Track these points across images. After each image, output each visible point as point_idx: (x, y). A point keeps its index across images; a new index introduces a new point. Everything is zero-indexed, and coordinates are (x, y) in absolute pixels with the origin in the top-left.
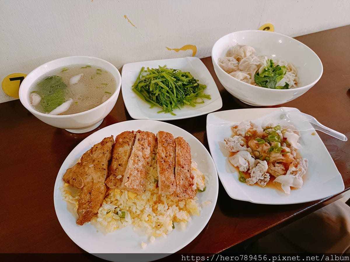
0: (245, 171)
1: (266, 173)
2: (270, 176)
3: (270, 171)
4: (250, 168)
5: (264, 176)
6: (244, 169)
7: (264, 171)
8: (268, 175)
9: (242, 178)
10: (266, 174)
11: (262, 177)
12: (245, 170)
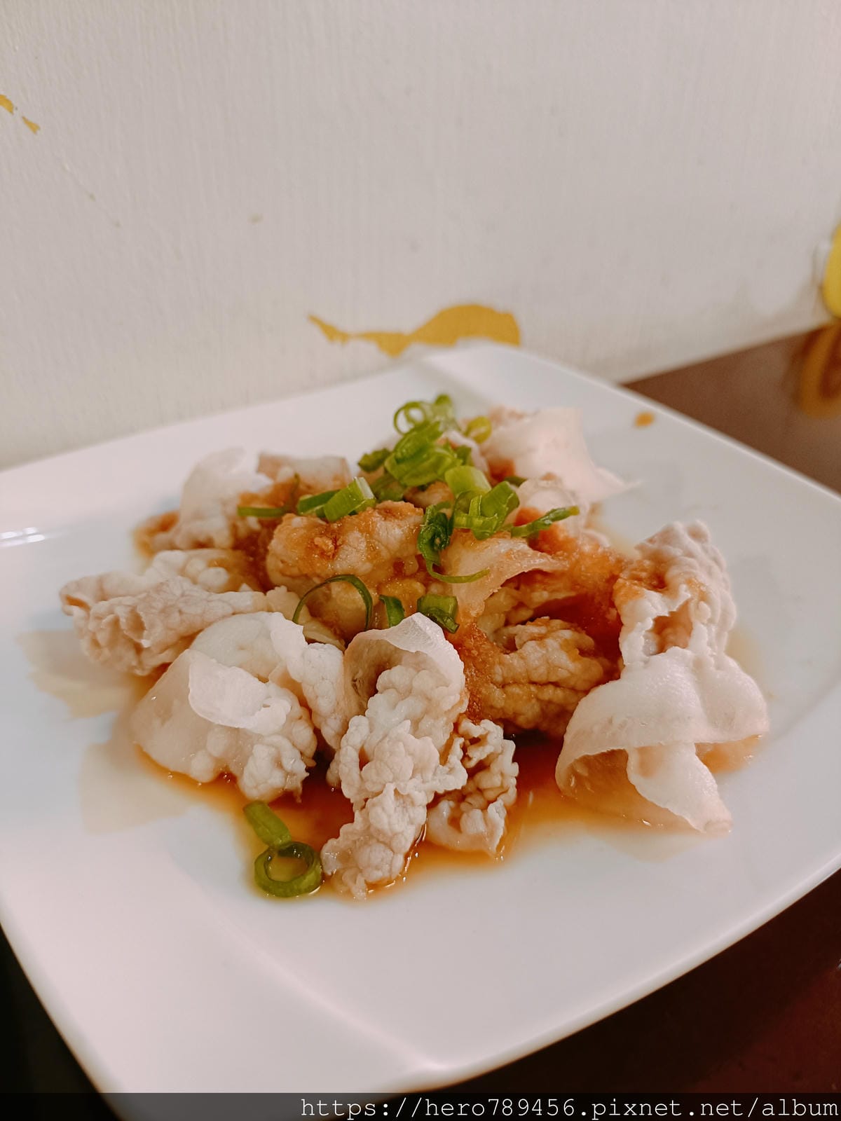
0: (295, 784)
1: (467, 725)
2: (506, 737)
3: (498, 697)
4: (328, 733)
5: (465, 758)
6: (279, 765)
7: (447, 707)
8: (492, 731)
9: (287, 852)
10: (476, 730)
11: (451, 771)
12: (288, 774)
